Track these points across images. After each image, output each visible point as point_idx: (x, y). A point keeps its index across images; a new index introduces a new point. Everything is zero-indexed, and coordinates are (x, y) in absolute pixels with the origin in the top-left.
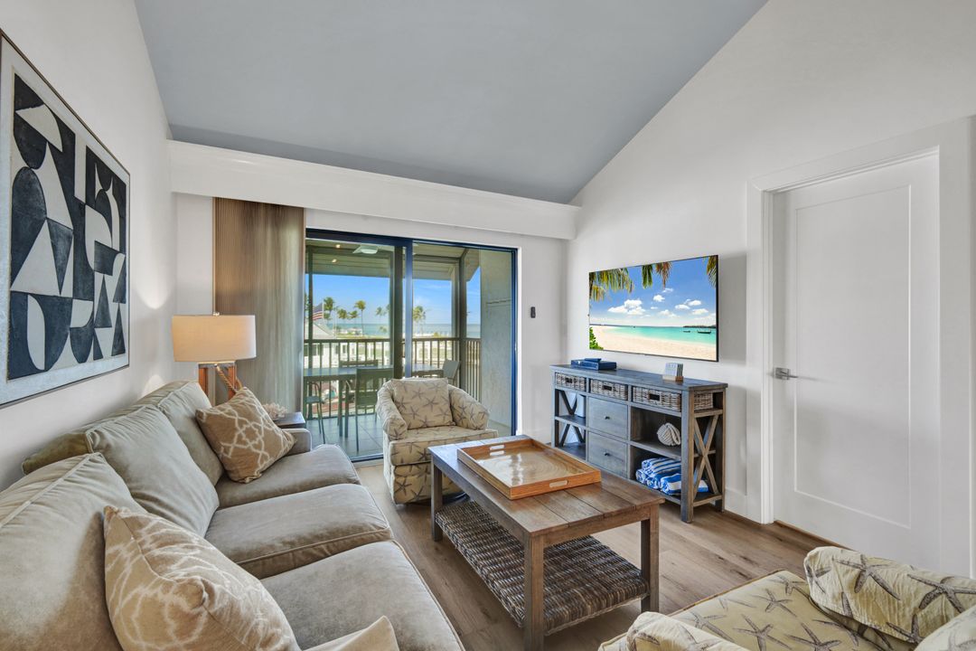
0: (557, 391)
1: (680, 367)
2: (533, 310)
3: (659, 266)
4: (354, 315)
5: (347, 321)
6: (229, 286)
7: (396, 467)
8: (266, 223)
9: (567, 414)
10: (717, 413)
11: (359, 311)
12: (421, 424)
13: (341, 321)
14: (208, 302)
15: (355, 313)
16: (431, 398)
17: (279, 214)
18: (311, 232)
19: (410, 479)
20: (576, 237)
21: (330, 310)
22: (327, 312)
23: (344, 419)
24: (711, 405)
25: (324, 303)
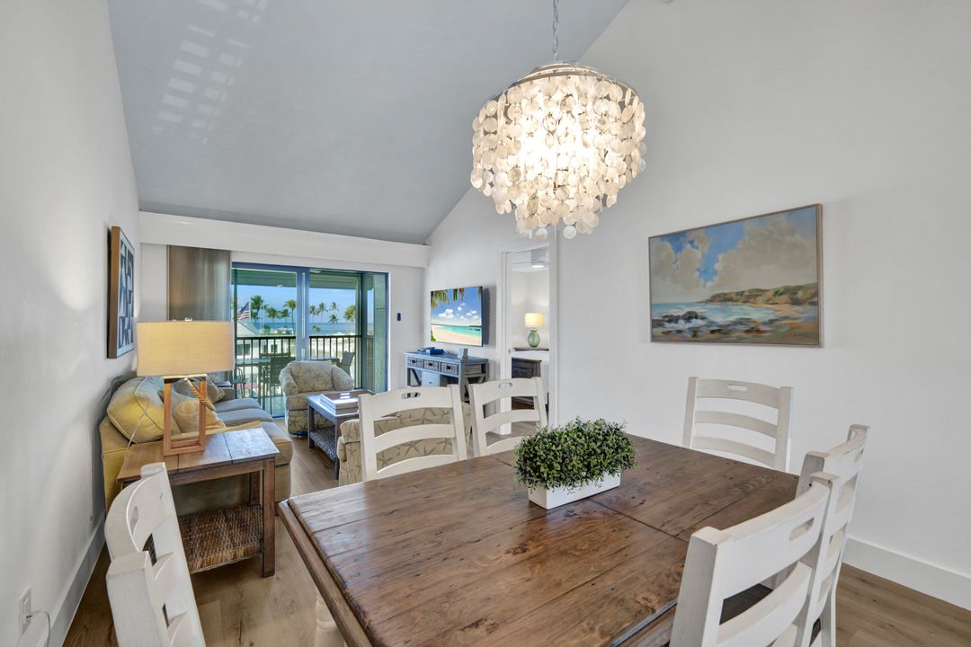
0: (409, 369)
1: (466, 351)
2: (399, 315)
3: (460, 290)
4: (285, 314)
5: (276, 320)
6: (178, 301)
7: (290, 411)
8: (204, 260)
9: (416, 383)
10: (483, 375)
11: (290, 310)
12: (310, 389)
13: (270, 320)
14: (164, 312)
15: (286, 311)
16: (317, 373)
17: (213, 255)
18: (235, 264)
19: (298, 419)
20: (428, 265)
21: (258, 308)
22: (255, 311)
23: (262, 400)
24: (480, 371)
25: (251, 301)
